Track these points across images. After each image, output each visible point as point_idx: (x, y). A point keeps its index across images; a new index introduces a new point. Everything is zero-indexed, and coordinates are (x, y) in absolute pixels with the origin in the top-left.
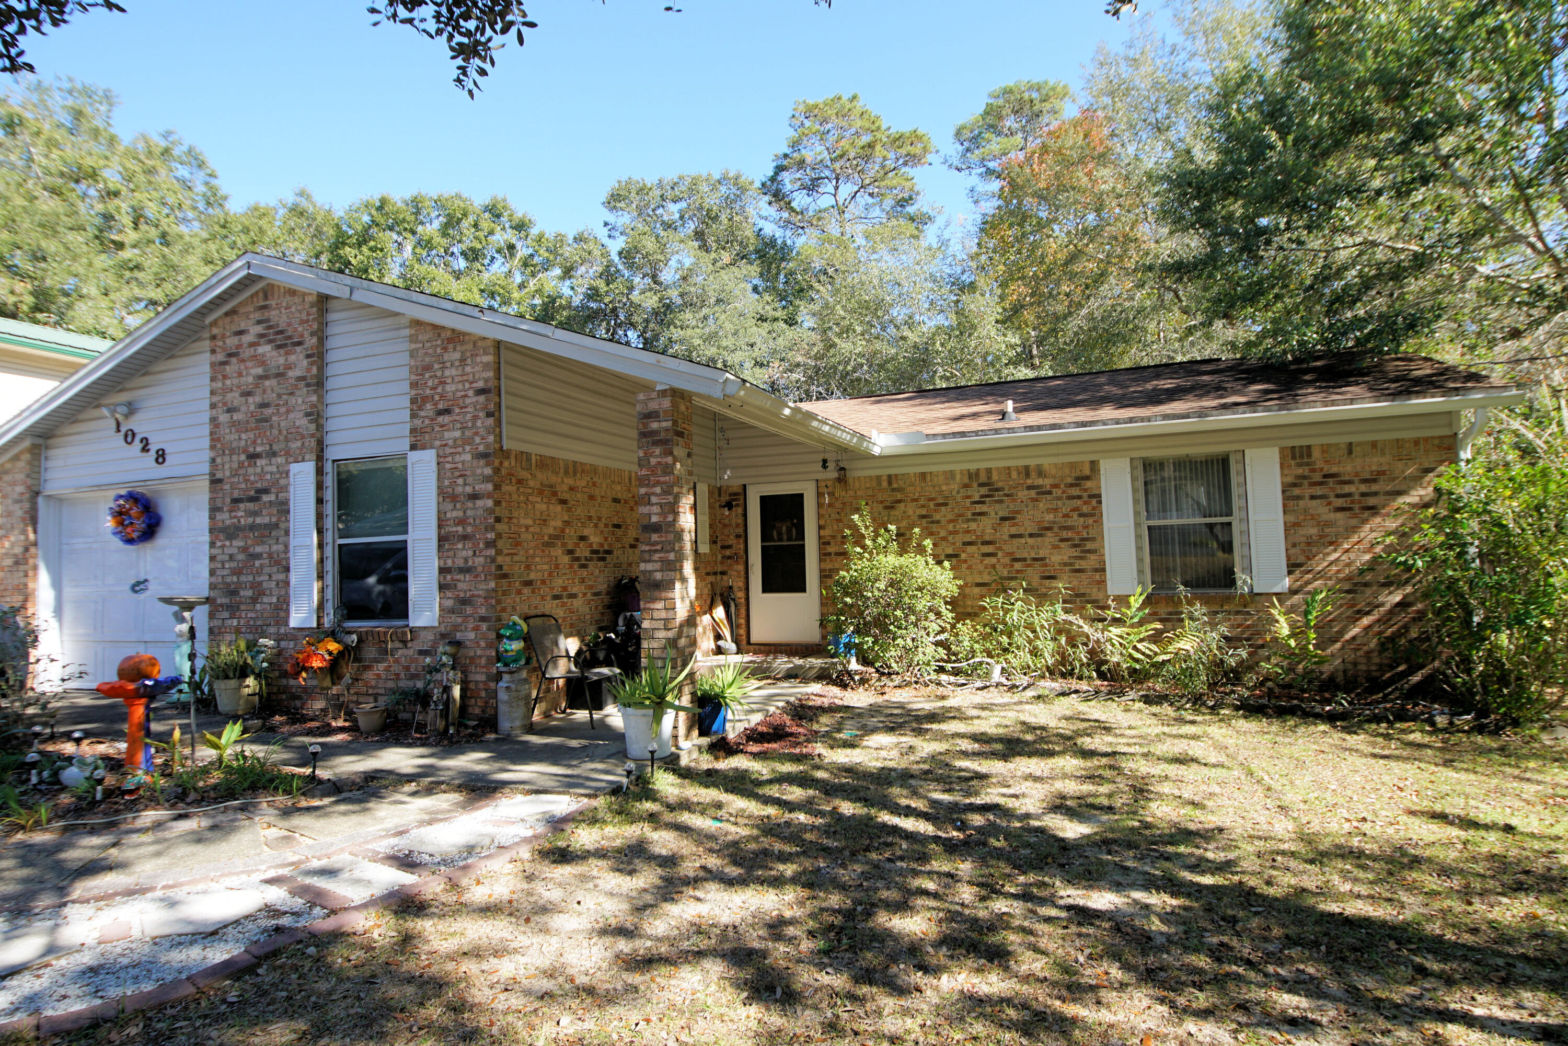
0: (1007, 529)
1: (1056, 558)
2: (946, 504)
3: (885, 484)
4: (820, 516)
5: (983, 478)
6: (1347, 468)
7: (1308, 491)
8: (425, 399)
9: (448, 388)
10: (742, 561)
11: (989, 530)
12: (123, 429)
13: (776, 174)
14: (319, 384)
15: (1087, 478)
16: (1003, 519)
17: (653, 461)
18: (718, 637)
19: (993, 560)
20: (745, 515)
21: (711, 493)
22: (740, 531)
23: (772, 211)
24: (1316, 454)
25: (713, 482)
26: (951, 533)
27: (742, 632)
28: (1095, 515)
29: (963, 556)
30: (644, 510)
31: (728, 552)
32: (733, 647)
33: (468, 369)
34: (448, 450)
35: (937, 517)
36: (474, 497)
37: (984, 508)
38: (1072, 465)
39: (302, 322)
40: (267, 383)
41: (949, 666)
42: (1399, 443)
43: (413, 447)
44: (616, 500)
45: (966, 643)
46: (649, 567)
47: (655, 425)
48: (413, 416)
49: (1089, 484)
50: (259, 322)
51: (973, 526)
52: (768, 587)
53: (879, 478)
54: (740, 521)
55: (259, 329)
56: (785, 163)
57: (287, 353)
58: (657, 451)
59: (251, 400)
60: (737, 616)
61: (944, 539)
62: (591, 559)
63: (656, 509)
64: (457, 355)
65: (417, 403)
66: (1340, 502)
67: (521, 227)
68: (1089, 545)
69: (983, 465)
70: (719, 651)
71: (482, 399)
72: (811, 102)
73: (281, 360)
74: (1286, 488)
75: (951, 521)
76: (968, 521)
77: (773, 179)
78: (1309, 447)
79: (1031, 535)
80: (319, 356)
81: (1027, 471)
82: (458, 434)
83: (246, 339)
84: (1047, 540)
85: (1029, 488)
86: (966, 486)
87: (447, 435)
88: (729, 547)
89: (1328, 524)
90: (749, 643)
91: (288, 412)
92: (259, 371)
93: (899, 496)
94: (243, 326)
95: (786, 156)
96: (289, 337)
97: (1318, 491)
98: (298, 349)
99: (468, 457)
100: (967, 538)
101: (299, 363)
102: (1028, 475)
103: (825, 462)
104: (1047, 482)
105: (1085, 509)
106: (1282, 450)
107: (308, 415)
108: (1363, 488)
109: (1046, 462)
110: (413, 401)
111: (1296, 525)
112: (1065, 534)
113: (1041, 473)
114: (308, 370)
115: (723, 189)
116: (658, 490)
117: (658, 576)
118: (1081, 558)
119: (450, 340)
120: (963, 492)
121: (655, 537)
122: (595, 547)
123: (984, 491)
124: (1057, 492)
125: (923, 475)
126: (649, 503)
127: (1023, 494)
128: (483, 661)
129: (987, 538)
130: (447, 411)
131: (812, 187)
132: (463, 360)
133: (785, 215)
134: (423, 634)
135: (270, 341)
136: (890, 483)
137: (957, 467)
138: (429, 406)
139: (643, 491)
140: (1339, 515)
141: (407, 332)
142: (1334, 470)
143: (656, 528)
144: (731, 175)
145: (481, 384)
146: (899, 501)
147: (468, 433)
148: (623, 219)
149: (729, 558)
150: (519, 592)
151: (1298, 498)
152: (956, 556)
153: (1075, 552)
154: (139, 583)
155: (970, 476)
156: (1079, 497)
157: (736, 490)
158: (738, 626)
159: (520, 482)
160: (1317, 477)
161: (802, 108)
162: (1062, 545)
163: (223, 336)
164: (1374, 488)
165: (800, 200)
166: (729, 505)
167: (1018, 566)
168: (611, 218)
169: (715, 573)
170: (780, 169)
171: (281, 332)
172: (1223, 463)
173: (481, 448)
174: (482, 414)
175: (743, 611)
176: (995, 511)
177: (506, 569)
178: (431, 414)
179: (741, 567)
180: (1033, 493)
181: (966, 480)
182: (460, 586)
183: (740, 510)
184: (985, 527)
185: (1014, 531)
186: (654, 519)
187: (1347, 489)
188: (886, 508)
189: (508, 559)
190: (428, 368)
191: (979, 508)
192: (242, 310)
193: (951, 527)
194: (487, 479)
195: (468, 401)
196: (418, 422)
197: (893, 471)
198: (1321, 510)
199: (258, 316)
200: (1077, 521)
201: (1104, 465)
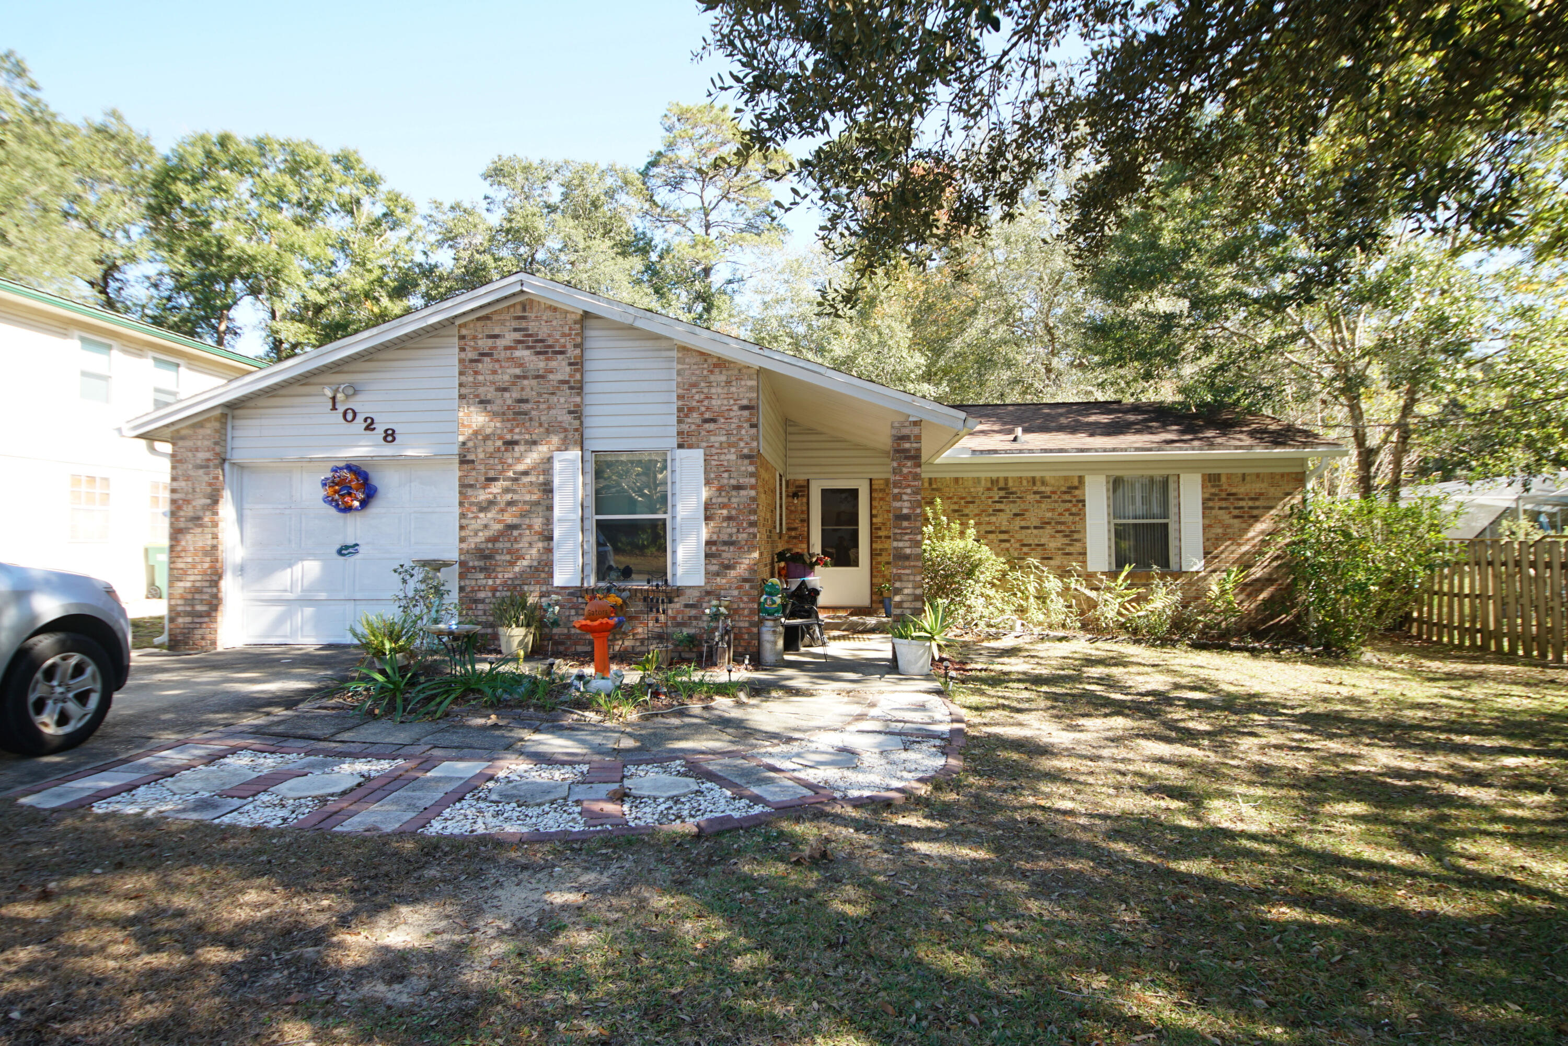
0: (1018, 522)
1: (1052, 545)
2: (973, 502)
4: (872, 507)
5: (1001, 484)
6: (1241, 490)
7: (1218, 504)
8: (691, 409)
9: (714, 402)
10: (805, 540)
11: (1005, 523)
12: (341, 409)
13: (647, 168)
14: (579, 388)
15: (1076, 488)
16: (1016, 515)
17: (905, 470)
20: (808, 504)
21: (784, 485)
22: (804, 516)
24: (1223, 479)
25: (785, 476)
28: (1079, 514)
30: (898, 504)
33: (733, 389)
34: (714, 451)
35: (966, 511)
36: (738, 488)
37: (1001, 506)
38: (1066, 478)
39: (564, 335)
40: (526, 382)
41: (992, 621)
42: (1272, 475)
43: (680, 446)
45: (999, 605)
46: (901, 544)
47: (907, 445)
48: (680, 421)
49: (1077, 492)
50: (515, 330)
51: (993, 519)
54: (804, 508)
55: (518, 336)
56: (658, 159)
57: (548, 359)
58: (909, 464)
59: (507, 395)
63: (907, 504)
64: (723, 378)
65: (683, 413)
66: (1236, 512)
67: (370, 182)
68: (1076, 536)
69: (1002, 475)
71: (746, 413)
72: (684, 105)
73: (542, 365)
74: (1205, 501)
76: (990, 515)
77: (644, 173)
78: (1219, 475)
79: (1035, 528)
80: (578, 364)
81: (1033, 480)
82: (724, 439)
83: (500, 343)
84: (1047, 531)
85: (1035, 493)
86: (989, 489)
87: (713, 439)
88: (795, 529)
89: (1229, 526)
91: (549, 408)
92: (518, 371)
94: (496, 332)
95: (659, 153)
96: (550, 346)
97: (1224, 504)
98: (560, 357)
99: (733, 457)
100: (989, 528)
101: (561, 369)
102: (1034, 484)
104: (1048, 489)
105: (1074, 510)
106: (1203, 475)
107: (570, 412)
108: (1251, 504)
109: (1047, 475)
110: (680, 410)
111: (1210, 526)
112: (1059, 528)
113: (1043, 483)
114: (571, 376)
115: (610, 180)
116: (909, 491)
117: (908, 551)
118: (1070, 545)
119: (715, 365)
120: (987, 494)
121: (905, 524)
123: (1002, 493)
124: (1055, 497)
125: (956, 480)
126: (901, 500)
127: (1030, 497)
128: (746, 612)
130: (713, 420)
131: (676, 184)
132: (728, 383)
134: (688, 592)
135: (528, 348)
137: (983, 475)
138: (695, 415)
139: (896, 491)
140: (1236, 521)
141: (675, 354)
142: (1234, 490)
143: (907, 517)
145: (745, 402)
147: (733, 439)
148: (501, 194)
151: (1212, 508)
153: (1066, 541)
154: (347, 547)
155: (992, 481)
156: (1070, 501)
157: (801, 483)
160: (1223, 495)
161: (675, 110)
162: (1057, 535)
163: (475, 338)
164: (1257, 503)
165: (663, 195)
166: (795, 495)
167: (1025, 549)
168: (491, 192)
170: (652, 164)
171: (542, 341)
172: (1165, 483)
173: (746, 451)
174: (746, 425)
176: (1010, 509)
178: (699, 421)
180: (1038, 497)
181: (989, 485)
182: (724, 555)
183: (804, 500)
184: (1002, 520)
185: (1023, 524)
186: (905, 511)
187: (1241, 504)
190: (694, 385)
191: (998, 506)
192: (495, 317)
194: (752, 475)
195: (732, 414)
196: (685, 427)
198: (1224, 516)
199: (515, 324)
200: (1067, 518)
201: (1088, 479)
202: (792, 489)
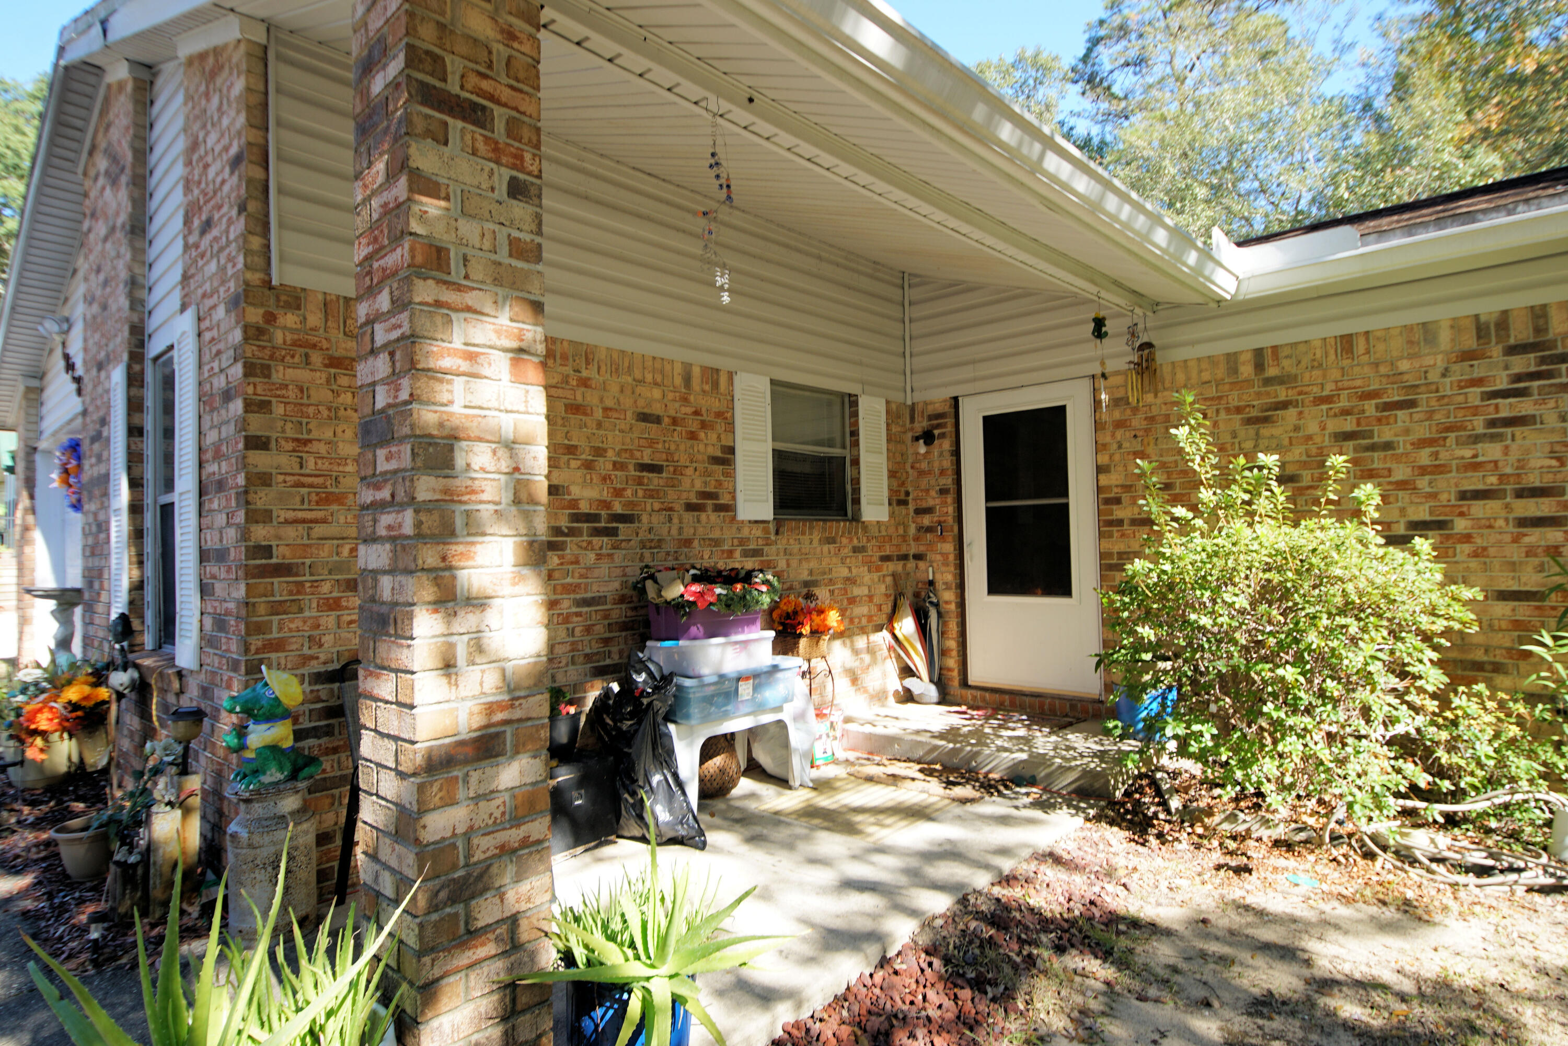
2: (1411, 404)
3: (1247, 370)
4: (1099, 447)
5: (1520, 332)
8: (193, 210)
9: (210, 174)
10: (951, 535)
12: (63, 354)
13: (1090, 50)
14: (135, 229)
17: (376, 205)
18: (907, 671)
20: (956, 453)
21: (893, 415)
22: (948, 481)
23: (1086, 104)
25: (898, 397)
26: (1423, 471)
27: (952, 662)
29: (1461, 525)
31: (926, 520)
32: (932, 692)
33: (225, 122)
34: (206, 305)
35: (1385, 434)
36: (227, 396)
37: (1524, 407)
39: (126, 131)
41: (1436, 811)
43: (182, 309)
44: (644, 417)
45: (1484, 749)
47: (379, 84)
48: (185, 247)
50: (105, 152)
51: (1491, 451)
52: (997, 585)
53: (1232, 360)
54: (947, 463)
55: (105, 163)
56: (1102, 33)
57: (117, 190)
60: (942, 634)
61: (1402, 485)
62: (572, 532)
63: (383, 365)
64: (216, 100)
65: (188, 221)
69: (1521, 301)
70: (908, 697)
71: (235, 178)
73: (114, 204)
75: (1422, 443)
76: (1476, 439)
77: (1085, 59)
80: (136, 183)
82: (214, 266)
83: (100, 184)
86: (1467, 356)
87: (206, 272)
88: (929, 511)
90: (964, 683)
92: (104, 229)
93: (1282, 394)
94: (98, 166)
95: (1101, 22)
96: (118, 162)
98: (123, 178)
99: (222, 311)
100: (1473, 482)
103: (1099, 323)
107: (125, 285)
110: (185, 218)
114: (126, 209)
115: (1018, 74)
116: (386, 300)
119: (212, 74)
120: (1460, 371)
121: (382, 459)
122: (584, 508)
123: (1523, 363)
125: (1346, 343)
126: (372, 349)
129: (1534, 480)
130: (208, 224)
133: (1104, 106)
134: (190, 682)
136: (1259, 366)
137: (1442, 314)
138: (196, 221)
143: (384, 428)
144: (1029, 53)
145: (235, 147)
146: (1285, 405)
147: (223, 260)
149: (929, 530)
150: (333, 605)
152: (1440, 525)
155: (1481, 330)
157: (939, 408)
158: (944, 653)
159: (335, 362)
163: (90, 190)
165: (1123, 81)
166: (928, 437)
169: (904, 557)
170: (1095, 42)
171: (115, 158)
173: (233, 286)
174: (234, 212)
175: (953, 627)
176: (1557, 412)
177: (281, 555)
178: (197, 236)
179: (949, 547)
181: (1470, 342)
182: (217, 588)
183: (947, 445)
184: (1528, 452)
186: (381, 399)
188: (1250, 421)
189: (290, 532)
190: (195, 145)
191: (1506, 408)
192: (97, 142)
193: (1424, 457)
194: (238, 354)
195: (224, 190)
196: (186, 258)
197: (1265, 341)
199: (105, 142)
202: (921, 425)
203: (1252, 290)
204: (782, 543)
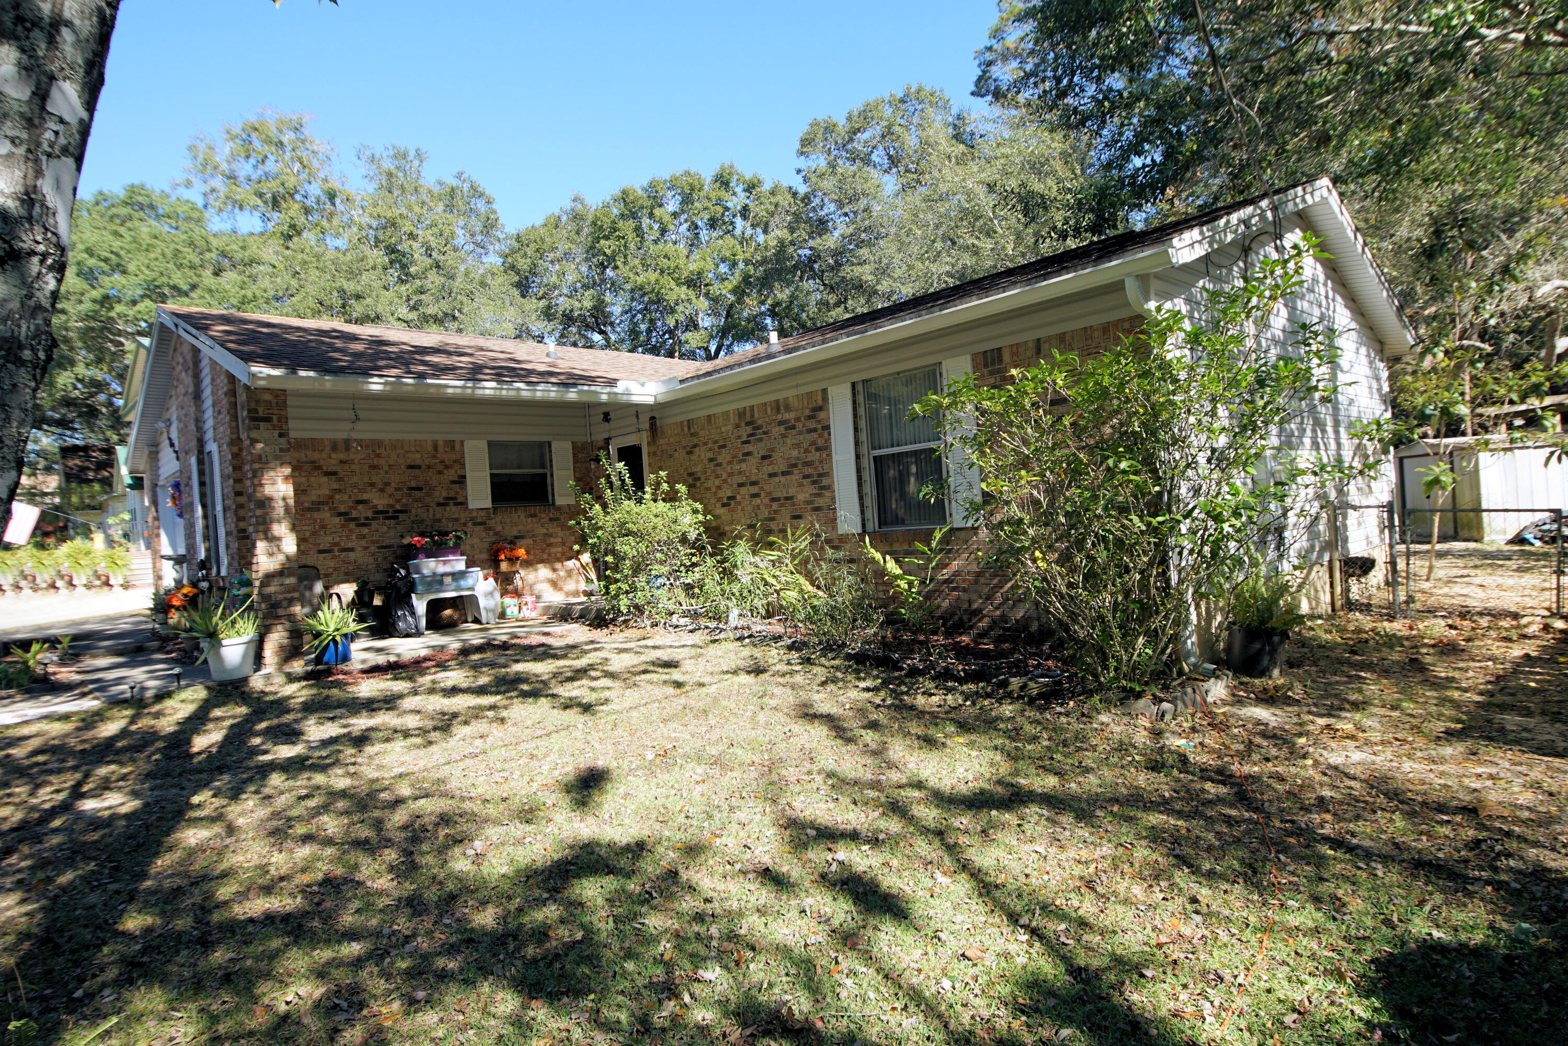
0: (766, 468)
1: (801, 497)
2: (725, 446)
3: (686, 429)
4: (649, 464)
5: (748, 417)
11: (754, 470)
13: (985, 71)
15: (820, 409)
16: (763, 458)
18: (587, 580)
19: (758, 501)
24: (1006, 357)
25: (580, 439)
26: (729, 475)
28: (825, 448)
29: (738, 498)
35: (720, 459)
37: (750, 448)
38: (810, 395)
44: (411, 467)
49: (821, 415)
51: (744, 466)
53: (681, 424)
56: (991, 56)
61: (725, 481)
62: (375, 519)
68: (825, 482)
69: (746, 403)
75: (728, 463)
76: (740, 461)
77: (984, 78)
78: (1000, 349)
79: (783, 474)
81: (776, 406)
84: (795, 477)
85: (780, 423)
86: (737, 426)
93: (695, 441)
100: (742, 479)
102: (778, 410)
104: (791, 416)
105: (819, 442)
106: (974, 357)
109: (790, 394)
112: (807, 471)
113: (787, 407)
118: (819, 495)
120: (736, 432)
122: (380, 508)
123: (749, 430)
124: (799, 426)
127: (777, 430)
129: (753, 479)
136: (689, 428)
137: (731, 407)
144: (912, 90)
146: (695, 446)
152: (733, 498)
153: (814, 490)
155: (740, 415)
156: (815, 430)
157: (601, 444)
162: (805, 482)
166: (595, 459)
167: (775, 506)
170: (987, 64)
172: (932, 379)
176: (758, 449)
180: (782, 428)
181: (737, 420)
184: (750, 467)
185: (771, 469)
191: (747, 448)
200: (814, 456)
201: (832, 392)
203: (661, 399)
204: (499, 518)
